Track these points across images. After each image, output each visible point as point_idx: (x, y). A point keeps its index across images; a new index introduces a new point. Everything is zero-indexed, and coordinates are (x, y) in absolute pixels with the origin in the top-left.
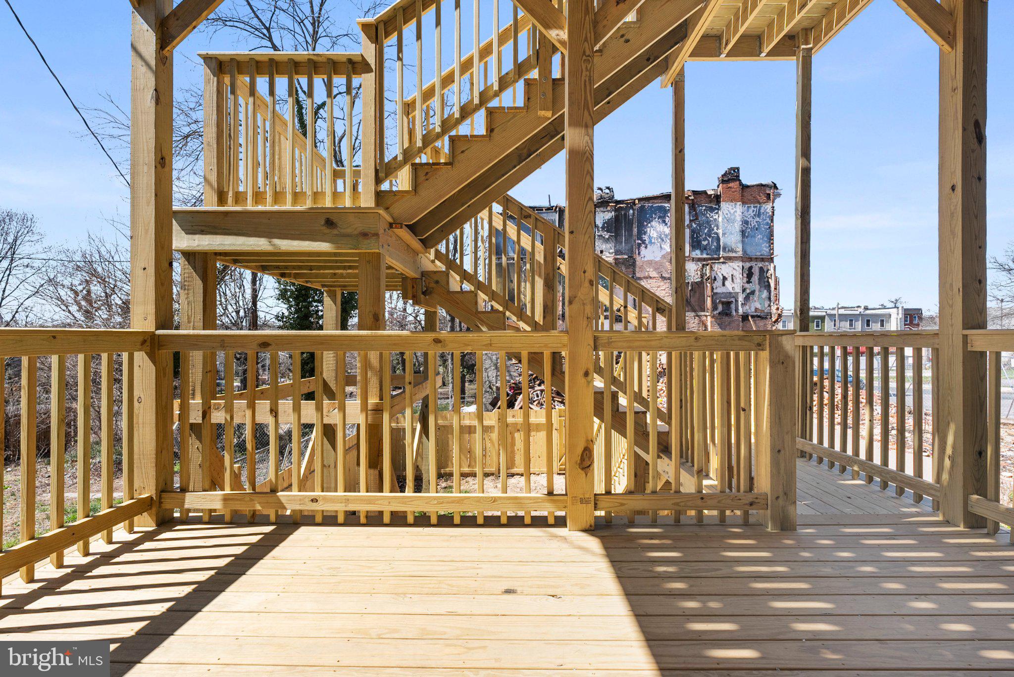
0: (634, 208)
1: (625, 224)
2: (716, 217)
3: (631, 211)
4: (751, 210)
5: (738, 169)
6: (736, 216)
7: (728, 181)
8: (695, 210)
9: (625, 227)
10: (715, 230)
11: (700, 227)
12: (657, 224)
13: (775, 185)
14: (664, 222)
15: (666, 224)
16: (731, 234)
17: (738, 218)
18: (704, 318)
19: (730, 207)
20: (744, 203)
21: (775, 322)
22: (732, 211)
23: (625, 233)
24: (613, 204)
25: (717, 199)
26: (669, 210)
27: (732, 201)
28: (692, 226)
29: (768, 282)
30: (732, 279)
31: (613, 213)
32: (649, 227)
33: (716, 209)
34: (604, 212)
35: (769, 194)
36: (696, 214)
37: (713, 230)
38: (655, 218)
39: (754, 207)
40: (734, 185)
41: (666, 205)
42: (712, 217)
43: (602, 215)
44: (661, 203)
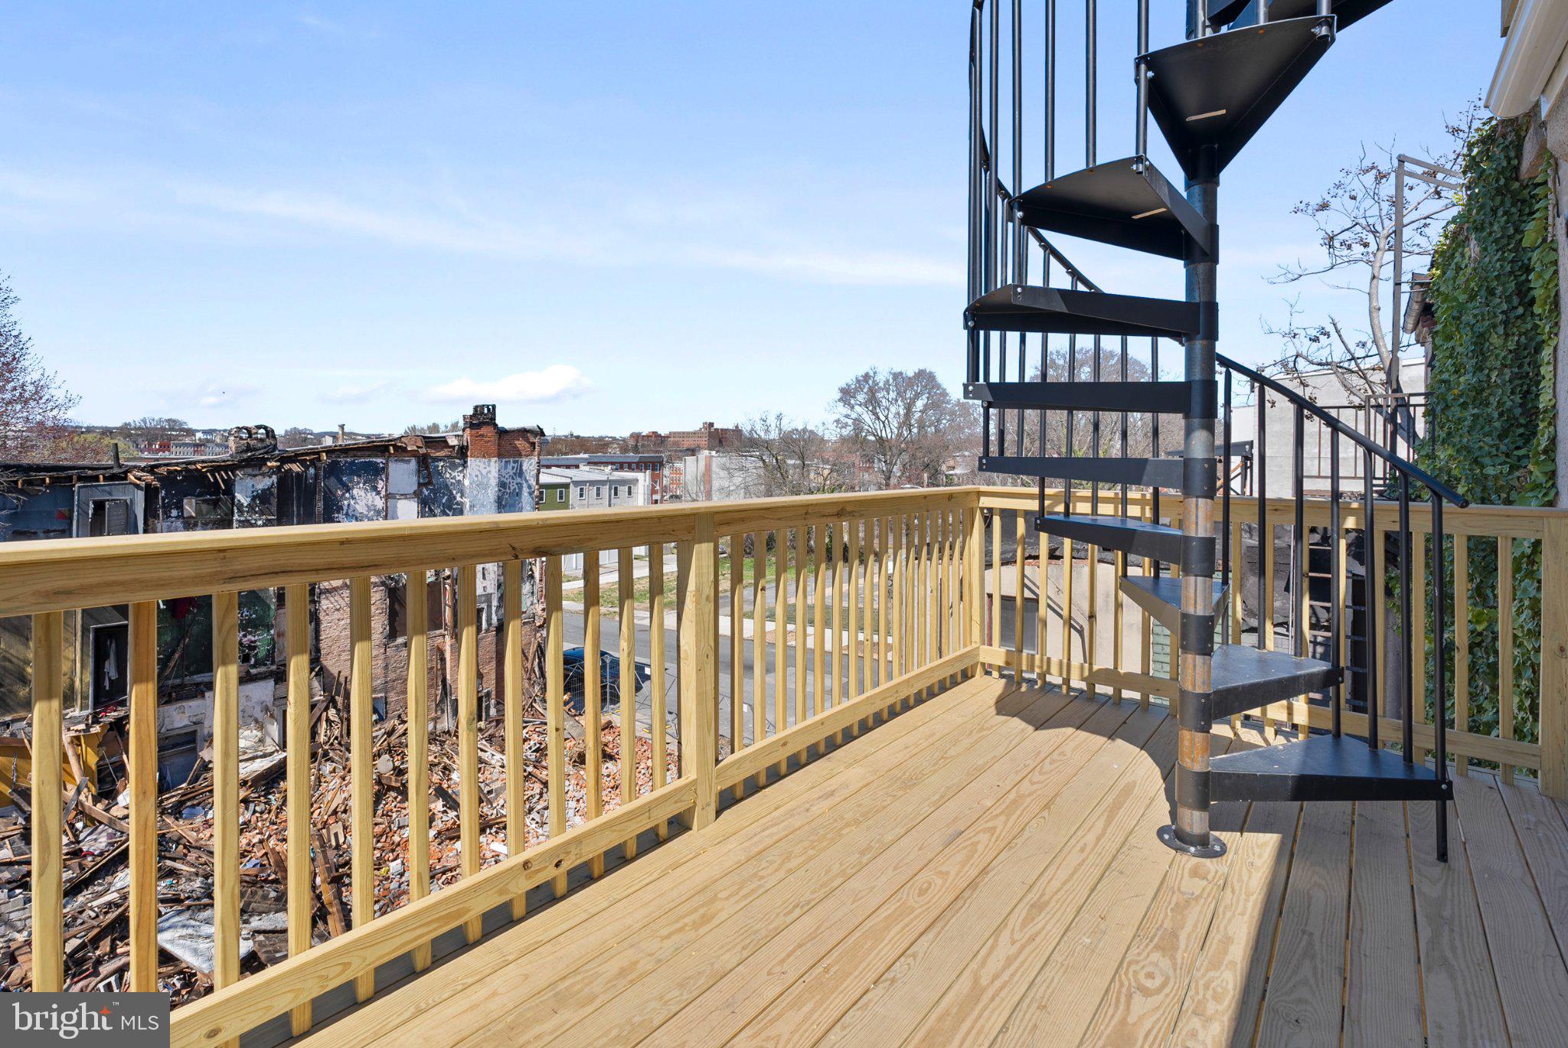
0: (318, 464)
1: (298, 494)
2: (461, 478)
3: (312, 471)
4: (510, 467)
5: (494, 407)
6: (489, 479)
7: (478, 426)
8: (427, 468)
9: (299, 499)
10: (458, 499)
11: (435, 494)
12: (362, 493)
13: (541, 430)
14: (375, 488)
15: (378, 493)
16: (483, 505)
17: (494, 482)
18: (440, 640)
19: (482, 465)
20: (500, 456)
21: (539, 627)
22: (484, 472)
23: (298, 510)
24: (274, 464)
25: (463, 452)
26: (383, 468)
27: (484, 457)
28: (422, 492)
29: (531, 570)
30: (484, 574)
31: (274, 477)
32: (346, 499)
33: (459, 465)
34: (255, 476)
35: (533, 444)
36: (429, 474)
37: (455, 498)
38: (359, 483)
39: (514, 462)
40: (485, 430)
41: (379, 460)
42: (454, 478)
43: (249, 482)
44: (369, 456)
